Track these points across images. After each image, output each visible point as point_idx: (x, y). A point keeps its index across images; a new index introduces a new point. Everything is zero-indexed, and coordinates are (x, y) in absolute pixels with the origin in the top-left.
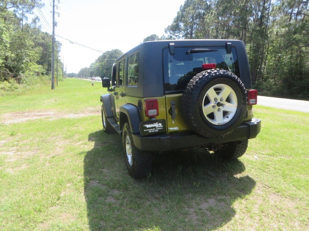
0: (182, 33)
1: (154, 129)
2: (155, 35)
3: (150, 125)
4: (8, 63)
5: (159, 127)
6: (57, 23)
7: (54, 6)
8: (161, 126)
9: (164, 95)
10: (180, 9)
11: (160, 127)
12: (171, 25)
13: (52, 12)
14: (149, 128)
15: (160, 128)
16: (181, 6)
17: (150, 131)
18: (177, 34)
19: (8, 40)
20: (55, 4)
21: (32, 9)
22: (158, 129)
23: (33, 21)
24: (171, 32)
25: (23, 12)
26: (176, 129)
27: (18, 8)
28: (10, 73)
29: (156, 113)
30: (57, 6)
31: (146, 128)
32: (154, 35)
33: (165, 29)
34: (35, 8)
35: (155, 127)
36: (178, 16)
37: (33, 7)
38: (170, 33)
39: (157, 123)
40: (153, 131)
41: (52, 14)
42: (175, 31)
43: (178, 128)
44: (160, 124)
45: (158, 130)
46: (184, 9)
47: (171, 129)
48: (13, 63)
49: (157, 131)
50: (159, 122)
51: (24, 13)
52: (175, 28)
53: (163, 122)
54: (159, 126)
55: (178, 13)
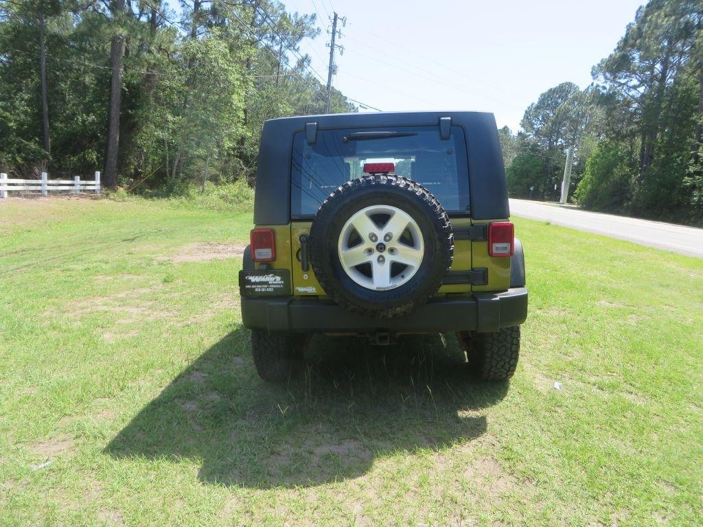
0: (638, 77)
1: (266, 286)
2: (570, 84)
3: (257, 277)
4: (245, 149)
5: (275, 282)
6: (337, 67)
7: (334, 33)
8: (280, 282)
9: (288, 223)
10: (636, 17)
11: (278, 284)
12: (607, 57)
13: (330, 45)
14: (256, 283)
15: (279, 286)
16: (641, 7)
17: (258, 289)
18: (623, 81)
19: (242, 105)
20: (337, 29)
21: (297, 41)
22: (273, 286)
23: (299, 65)
24: (608, 75)
25: (281, 48)
26: (311, 290)
27: (274, 42)
28: (245, 168)
29: (269, 256)
30: (339, 33)
31: (249, 282)
32: (566, 84)
33: (593, 68)
34: (304, 39)
35: (266, 283)
36: (627, 35)
37: (301, 36)
38: (606, 78)
39: (271, 275)
40: (263, 289)
41: (330, 49)
42: (616, 72)
43: (314, 289)
44: (278, 278)
45: (274, 289)
46: (644, 17)
47: (301, 290)
48: (252, 149)
49: (270, 290)
50: (276, 274)
51: (283, 49)
52: (617, 65)
53: (285, 275)
54: (275, 280)
55: (629, 27)
